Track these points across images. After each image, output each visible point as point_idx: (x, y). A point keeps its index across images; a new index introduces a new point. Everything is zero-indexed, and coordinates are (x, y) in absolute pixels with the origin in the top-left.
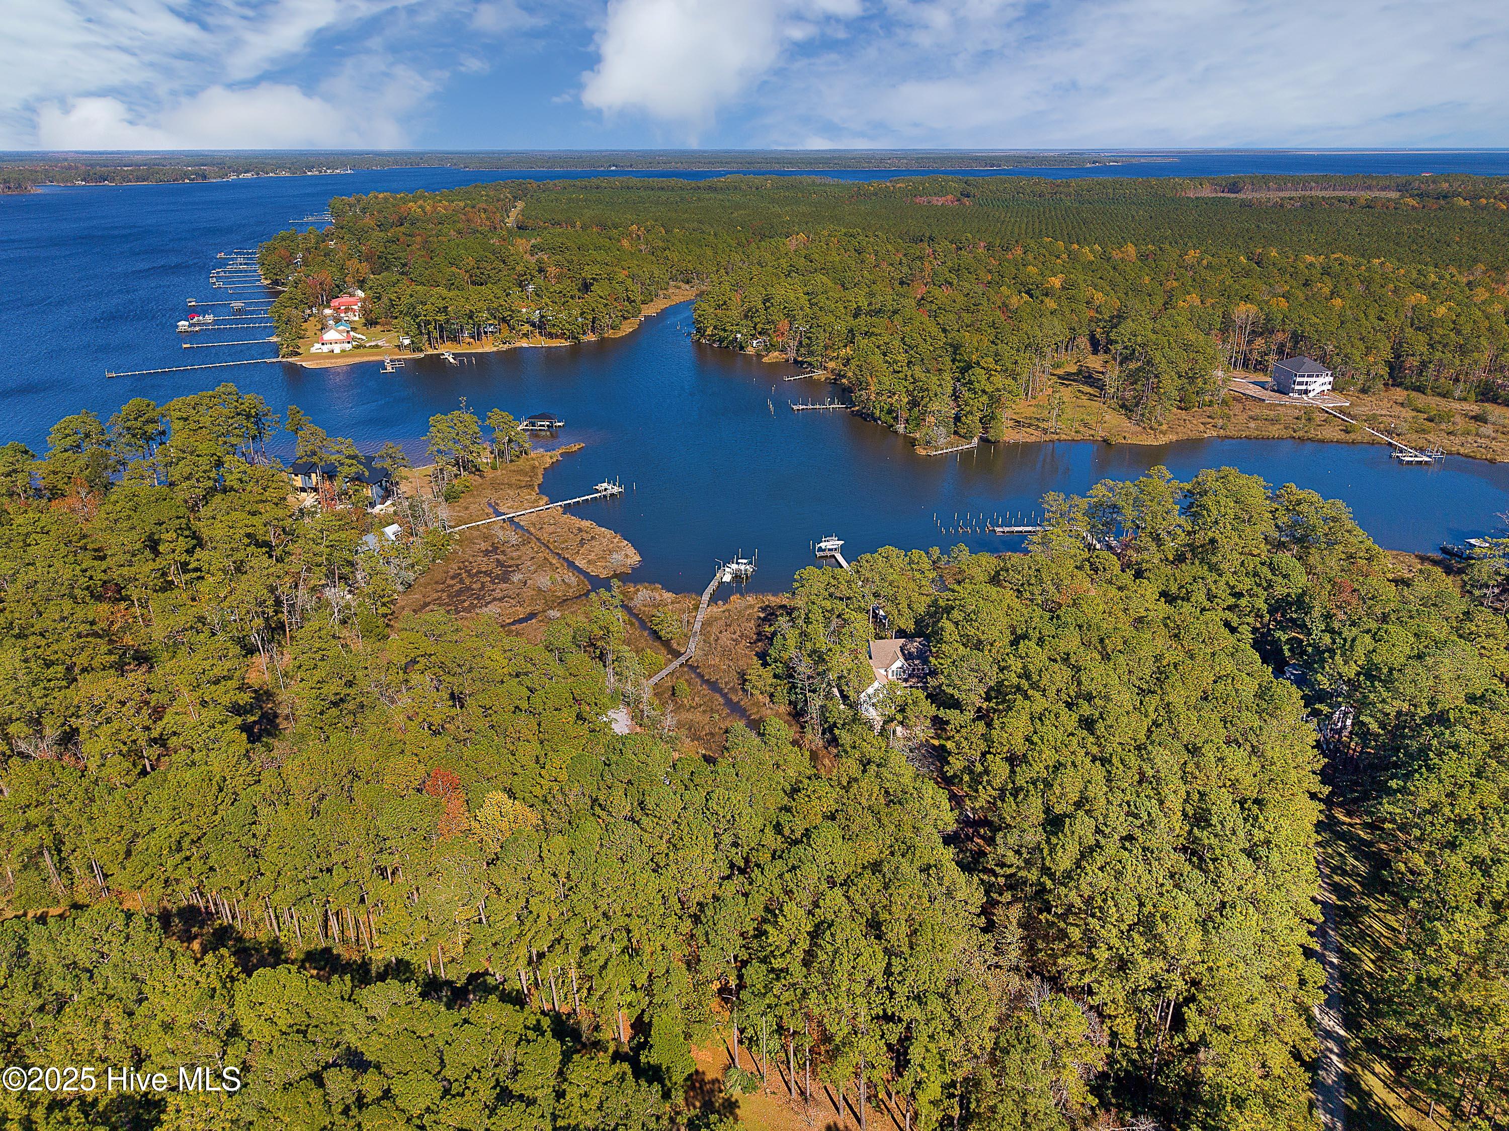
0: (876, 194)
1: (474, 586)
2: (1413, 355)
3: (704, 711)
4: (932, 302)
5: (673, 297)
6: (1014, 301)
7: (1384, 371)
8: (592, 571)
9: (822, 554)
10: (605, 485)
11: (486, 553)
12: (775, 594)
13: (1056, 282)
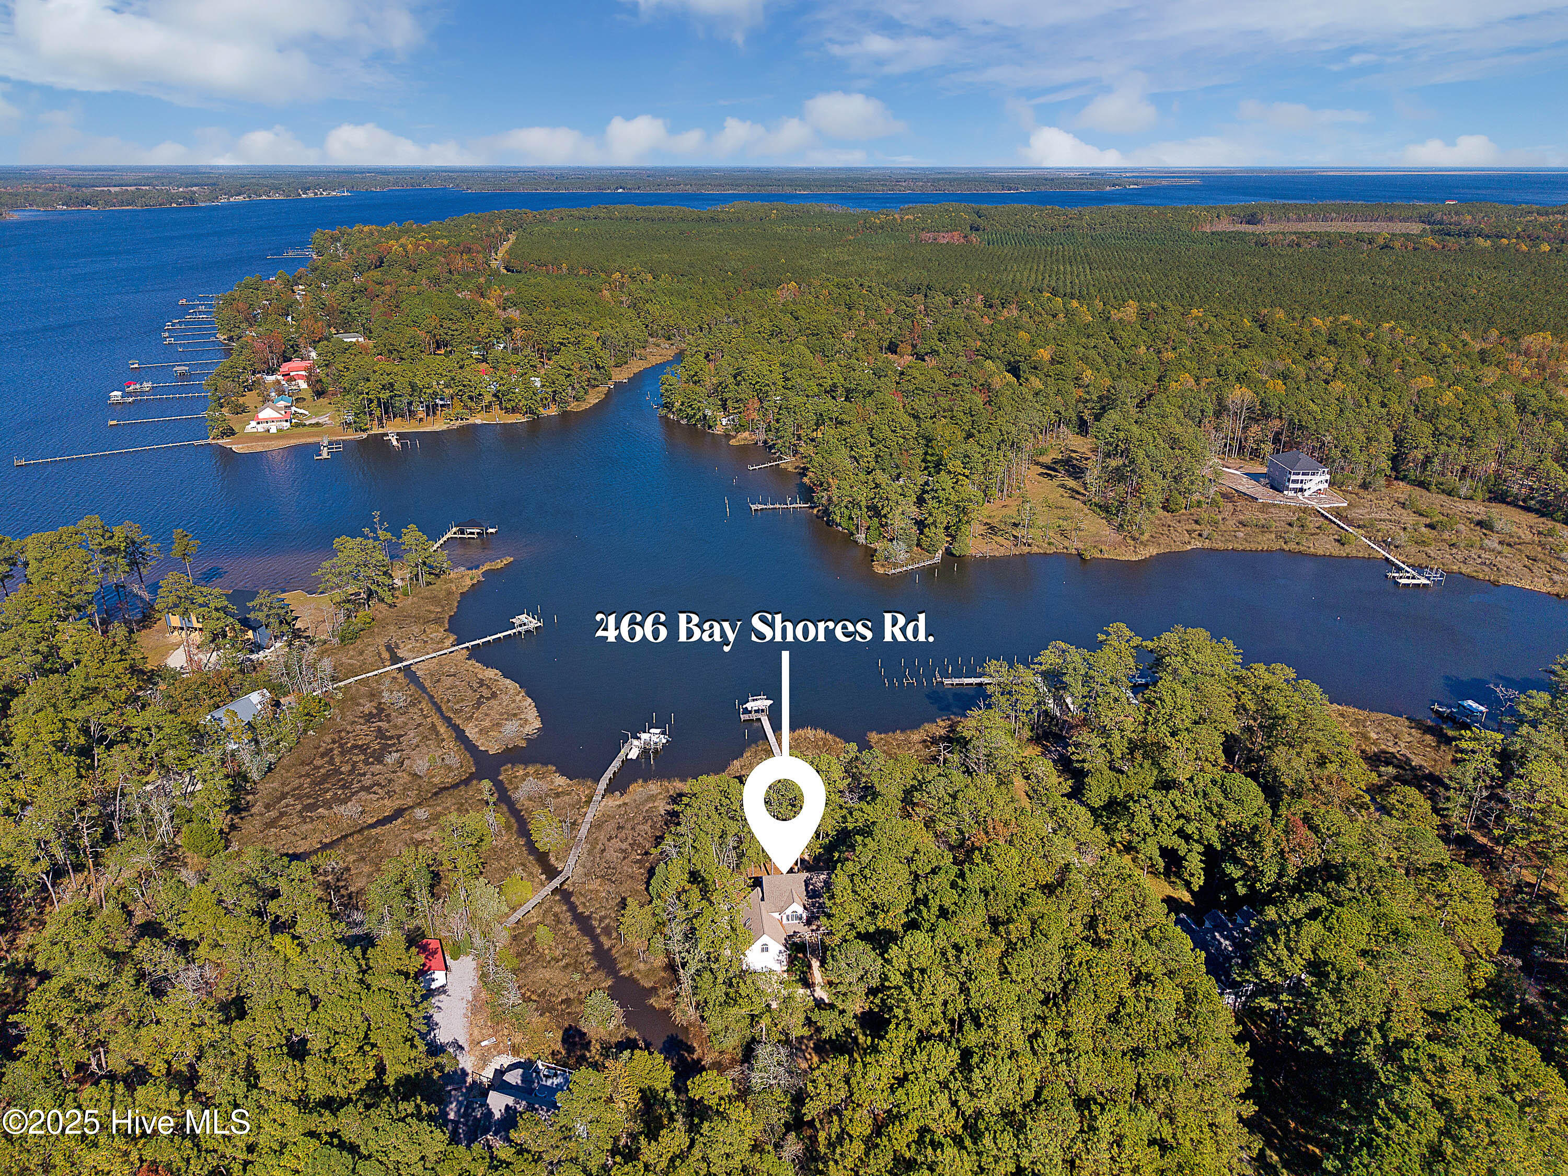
0: (882, 228)
1: (343, 769)
2: (1416, 448)
3: (567, 966)
4: (909, 381)
5: (650, 358)
6: (996, 382)
7: (1386, 465)
8: (483, 744)
9: (746, 717)
10: (523, 617)
11: (369, 718)
12: (683, 780)
13: (1045, 354)
